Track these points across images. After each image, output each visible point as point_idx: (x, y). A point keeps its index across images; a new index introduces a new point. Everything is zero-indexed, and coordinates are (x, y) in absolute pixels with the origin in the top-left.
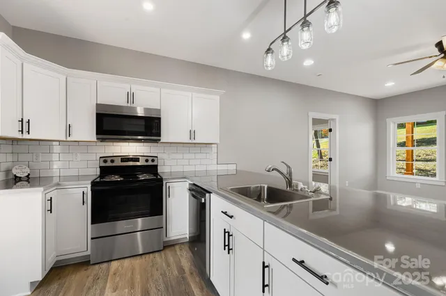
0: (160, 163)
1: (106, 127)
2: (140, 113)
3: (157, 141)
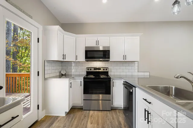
0: (109, 71)
2: (101, 49)
3: (108, 61)
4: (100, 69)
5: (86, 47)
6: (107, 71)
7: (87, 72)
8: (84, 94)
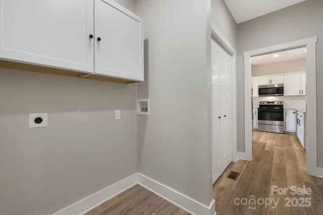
0: (284, 104)
1: (262, 92)
2: (277, 86)
3: (283, 95)
4: (274, 103)
5: (259, 86)
6: (281, 104)
7: (260, 105)
8: (258, 119)
